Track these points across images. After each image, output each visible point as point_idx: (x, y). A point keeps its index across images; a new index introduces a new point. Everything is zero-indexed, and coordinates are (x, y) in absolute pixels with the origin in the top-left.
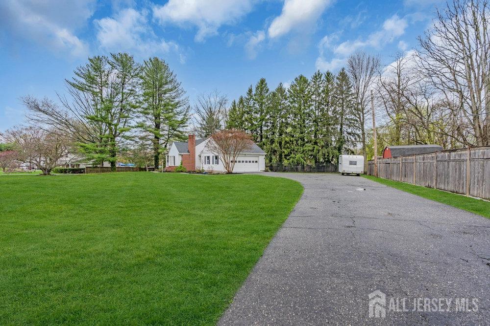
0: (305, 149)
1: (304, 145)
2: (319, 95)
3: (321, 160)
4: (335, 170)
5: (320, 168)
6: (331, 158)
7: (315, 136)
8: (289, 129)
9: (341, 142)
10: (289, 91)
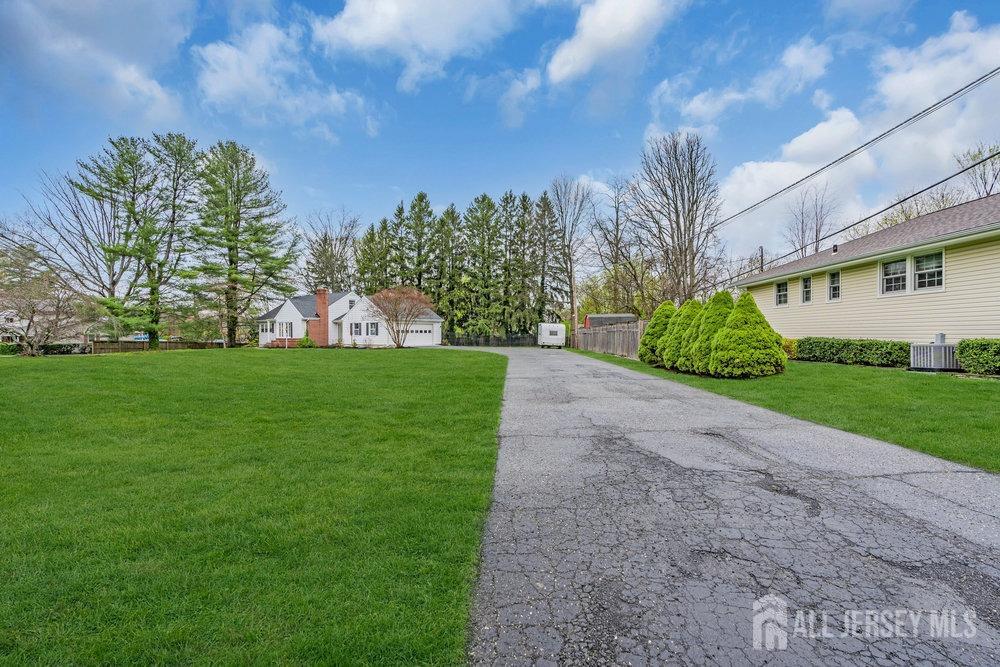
0: (491, 311)
1: (488, 306)
2: (511, 229)
3: (515, 328)
4: (534, 343)
5: (512, 340)
6: (528, 326)
7: (506, 292)
8: (465, 279)
9: (542, 301)
10: (466, 218)
